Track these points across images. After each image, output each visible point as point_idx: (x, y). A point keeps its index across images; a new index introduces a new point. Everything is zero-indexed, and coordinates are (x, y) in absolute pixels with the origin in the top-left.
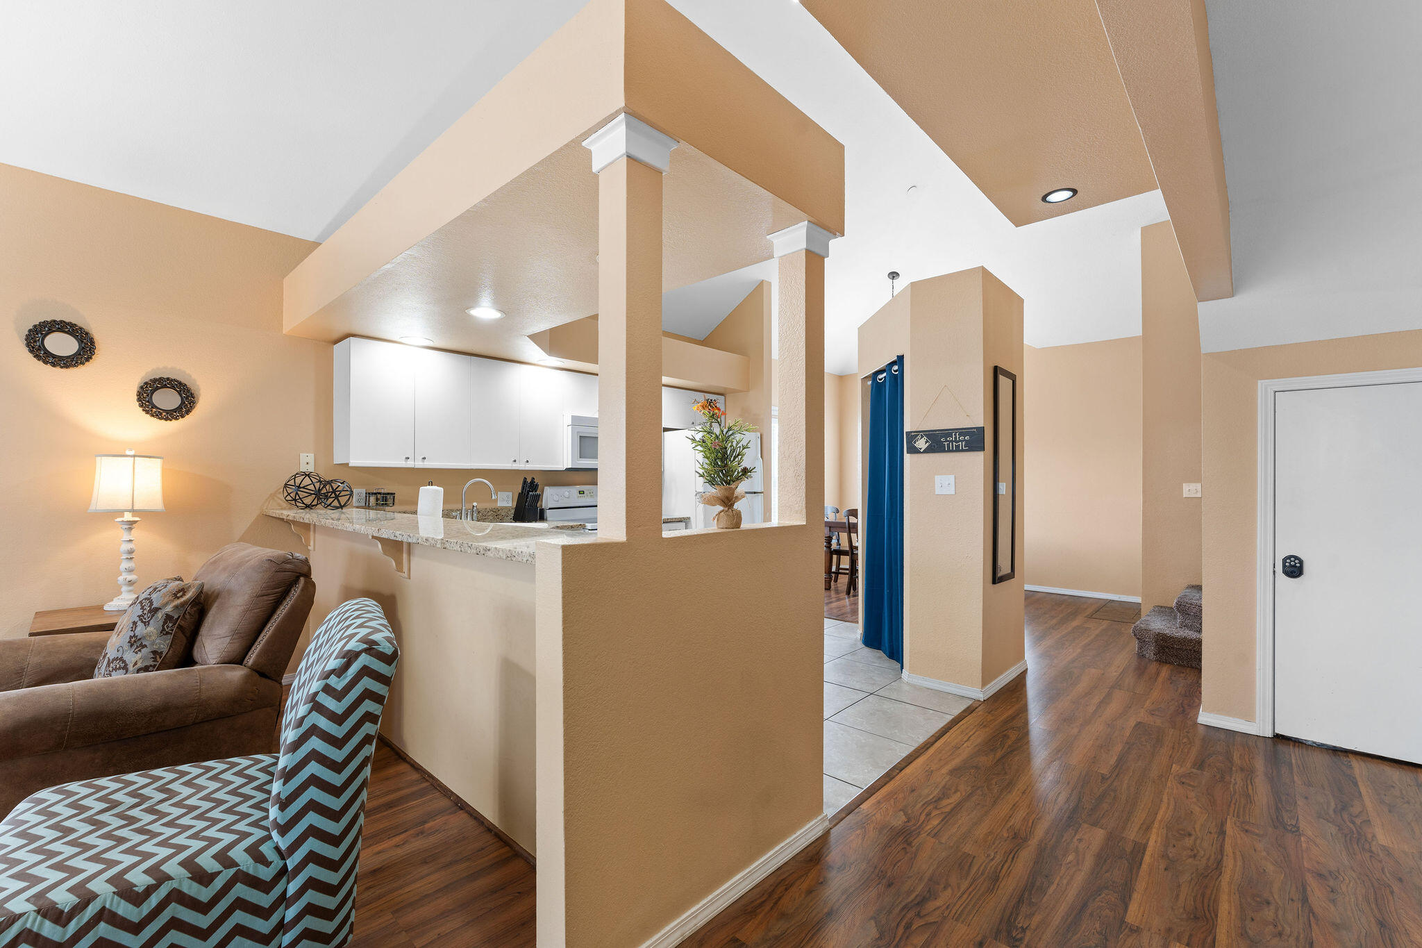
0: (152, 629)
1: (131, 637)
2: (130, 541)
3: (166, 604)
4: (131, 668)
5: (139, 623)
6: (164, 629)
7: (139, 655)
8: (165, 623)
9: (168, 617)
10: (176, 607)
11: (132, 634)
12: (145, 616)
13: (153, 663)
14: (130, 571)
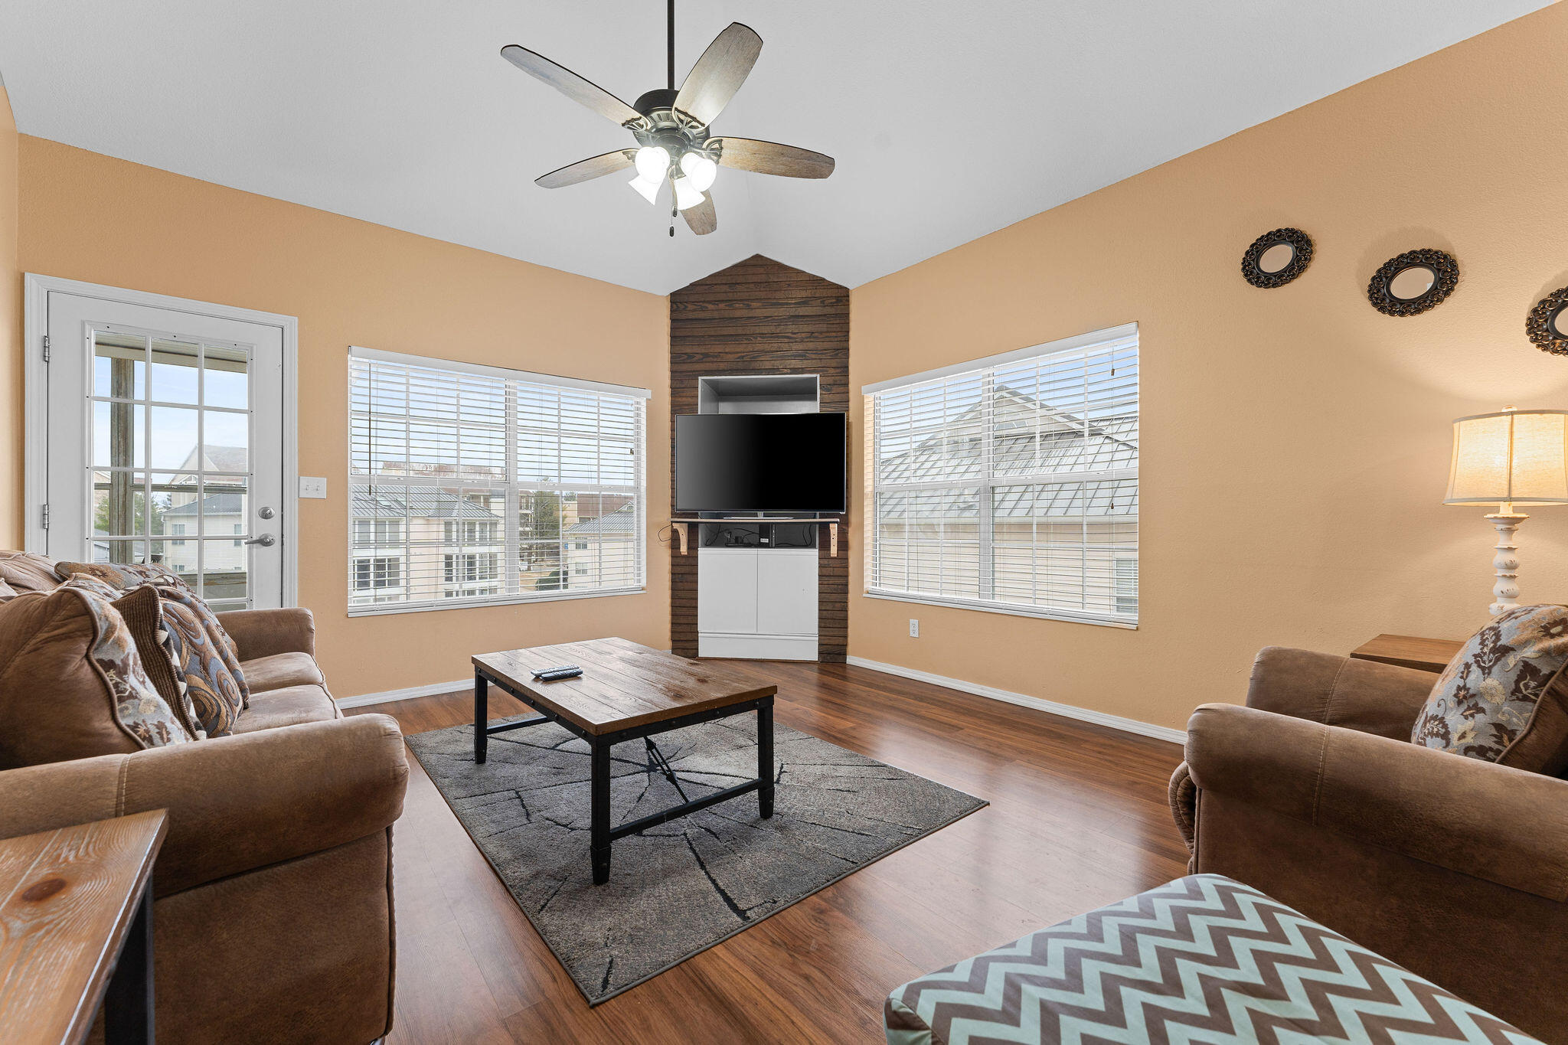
0: (1495, 683)
1: (1459, 688)
2: (1510, 549)
3: (1525, 643)
4: (1454, 738)
5: (1474, 667)
6: (1517, 690)
7: (1470, 723)
8: (1521, 677)
9: (1527, 669)
10: (1546, 653)
11: (1461, 683)
12: (1485, 658)
13: (1496, 746)
14: (1511, 596)
